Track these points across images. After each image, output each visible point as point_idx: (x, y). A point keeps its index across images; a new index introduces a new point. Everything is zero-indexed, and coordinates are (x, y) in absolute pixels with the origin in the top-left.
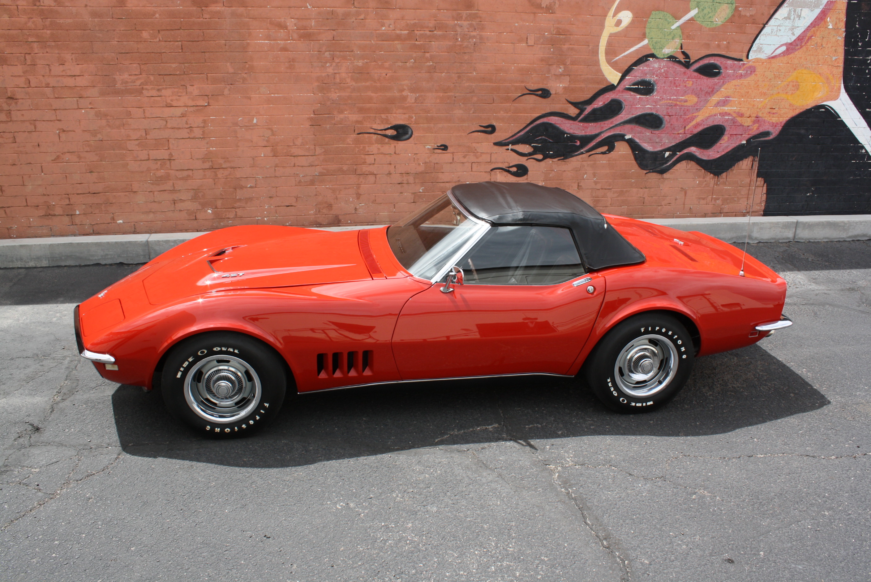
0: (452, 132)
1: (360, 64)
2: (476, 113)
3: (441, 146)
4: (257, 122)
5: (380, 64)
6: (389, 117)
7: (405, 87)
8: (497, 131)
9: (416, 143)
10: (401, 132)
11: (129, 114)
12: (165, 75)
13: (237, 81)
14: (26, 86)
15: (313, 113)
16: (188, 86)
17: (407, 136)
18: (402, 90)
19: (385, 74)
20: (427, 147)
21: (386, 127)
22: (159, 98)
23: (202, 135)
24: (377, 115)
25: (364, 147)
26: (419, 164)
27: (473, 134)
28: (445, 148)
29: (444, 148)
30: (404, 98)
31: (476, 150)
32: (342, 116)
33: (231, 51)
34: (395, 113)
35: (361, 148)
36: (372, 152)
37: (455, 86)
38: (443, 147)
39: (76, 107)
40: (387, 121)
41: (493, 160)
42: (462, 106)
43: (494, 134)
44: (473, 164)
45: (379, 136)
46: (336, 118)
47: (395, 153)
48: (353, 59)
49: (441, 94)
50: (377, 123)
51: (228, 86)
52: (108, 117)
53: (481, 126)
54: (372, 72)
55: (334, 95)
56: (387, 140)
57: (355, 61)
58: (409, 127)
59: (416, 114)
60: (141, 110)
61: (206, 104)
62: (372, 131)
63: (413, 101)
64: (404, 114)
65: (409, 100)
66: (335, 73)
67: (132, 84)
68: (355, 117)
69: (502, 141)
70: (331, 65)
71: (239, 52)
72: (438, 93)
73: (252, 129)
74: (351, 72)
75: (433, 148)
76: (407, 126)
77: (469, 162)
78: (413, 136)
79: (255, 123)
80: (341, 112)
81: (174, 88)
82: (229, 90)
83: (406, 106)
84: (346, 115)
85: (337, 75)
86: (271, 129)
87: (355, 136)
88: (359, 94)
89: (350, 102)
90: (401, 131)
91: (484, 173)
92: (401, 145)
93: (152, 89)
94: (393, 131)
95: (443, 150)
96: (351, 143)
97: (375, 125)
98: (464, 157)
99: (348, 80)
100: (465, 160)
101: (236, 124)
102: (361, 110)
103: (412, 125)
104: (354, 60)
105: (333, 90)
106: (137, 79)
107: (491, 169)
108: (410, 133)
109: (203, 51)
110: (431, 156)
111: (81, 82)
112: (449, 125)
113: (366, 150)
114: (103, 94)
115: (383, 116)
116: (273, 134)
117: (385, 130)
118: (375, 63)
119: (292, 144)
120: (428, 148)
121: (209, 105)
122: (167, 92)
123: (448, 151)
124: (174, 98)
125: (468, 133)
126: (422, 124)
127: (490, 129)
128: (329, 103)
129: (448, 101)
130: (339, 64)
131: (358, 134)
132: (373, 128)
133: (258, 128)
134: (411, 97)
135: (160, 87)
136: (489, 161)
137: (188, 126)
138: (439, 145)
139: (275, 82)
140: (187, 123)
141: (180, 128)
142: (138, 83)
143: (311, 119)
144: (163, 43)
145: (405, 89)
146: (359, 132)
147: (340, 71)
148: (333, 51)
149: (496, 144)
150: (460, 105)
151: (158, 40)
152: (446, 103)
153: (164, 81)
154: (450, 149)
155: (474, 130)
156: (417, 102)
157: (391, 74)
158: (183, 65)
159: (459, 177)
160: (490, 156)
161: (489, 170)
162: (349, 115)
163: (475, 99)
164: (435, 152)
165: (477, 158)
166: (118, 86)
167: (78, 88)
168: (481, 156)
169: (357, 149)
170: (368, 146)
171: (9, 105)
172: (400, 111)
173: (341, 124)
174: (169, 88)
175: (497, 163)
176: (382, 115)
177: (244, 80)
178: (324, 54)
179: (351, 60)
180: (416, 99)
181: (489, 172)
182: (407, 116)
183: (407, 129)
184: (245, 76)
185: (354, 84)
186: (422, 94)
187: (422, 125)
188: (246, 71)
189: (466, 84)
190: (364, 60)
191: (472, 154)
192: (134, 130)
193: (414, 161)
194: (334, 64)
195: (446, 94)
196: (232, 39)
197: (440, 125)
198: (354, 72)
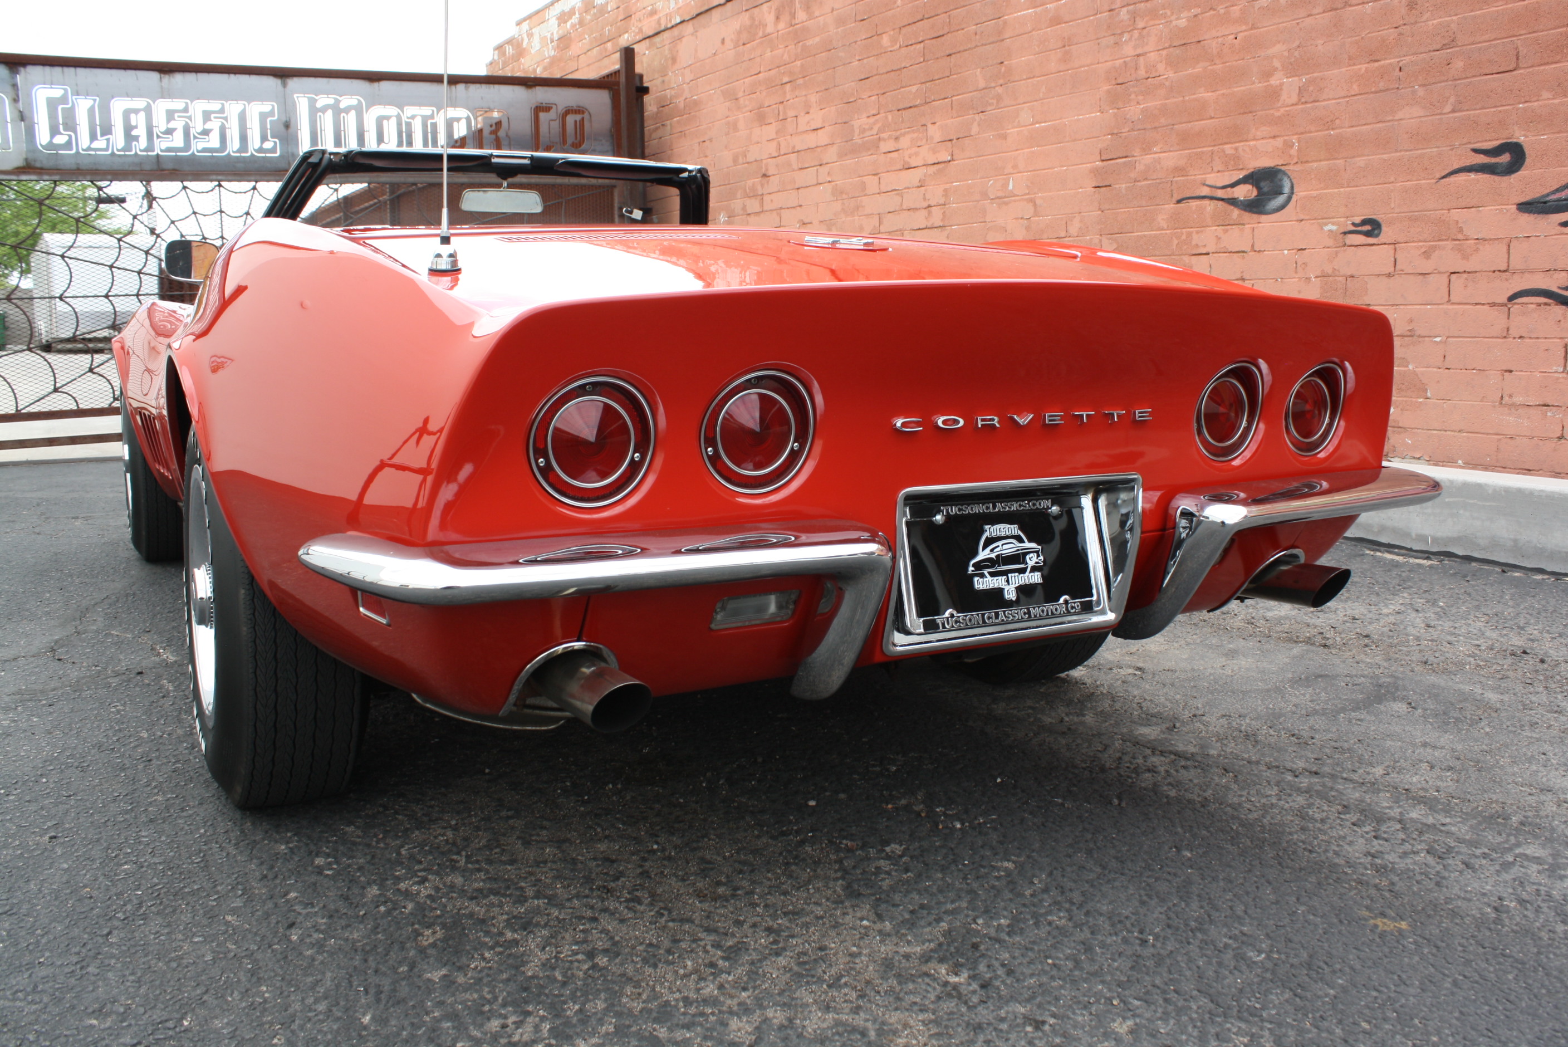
0: (1392, 179)
1: (1182, 23)
2: (1460, 111)
3: (1364, 222)
4: (1014, 186)
5: (1222, 11)
6: (1240, 150)
7: (1277, 64)
8: (1528, 161)
9: (1302, 217)
10: (1265, 189)
11: (863, 186)
12: (904, 109)
13: (991, 104)
14: (776, 155)
15: (1099, 158)
16: (929, 126)
17: (1280, 200)
18: (1268, 75)
19: (1233, 36)
20: (1326, 228)
21: (1234, 179)
22: (894, 155)
23: (942, 220)
24: (1216, 148)
25: (1189, 234)
26: (1308, 279)
27: (1452, 179)
28: (1373, 230)
29: (1372, 227)
30: (1274, 94)
31: (1461, 230)
32: (1148, 159)
33: (983, 45)
34: (1255, 139)
35: (1184, 237)
36: (1205, 246)
37: (1401, 34)
38: (1367, 228)
39: (815, 182)
40: (1233, 161)
41: (1516, 263)
42: (1421, 92)
43: (1520, 173)
44: (1453, 276)
45: (1220, 203)
46: (1137, 165)
47: (1253, 246)
48: (1169, 13)
49: (1363, 67)
50: (1215, 169)
51: (977, 117)
52: (844, 196)
53: (1476, 151)
54: (1206, 37)
55: (1134, 111)
56: (1236, 213)
57: (1173, 18)
58: (1284, 173)
59: (1302, 133)
60: (876, 178)
61: (949, 158)
62: (1205, 191)
63: (1294, 99)
64: (1274, 137)
65: (1284, 96)
66: (1138, 56)
67: (871, 133)
68: (1171, 159)
69: (1548, 195)
70: (1130, 39)
71: (993, 43)
72: (1354, 65)
73: (1006, 204)
74: (1167, 45)
75: (1342, 231)
76: (1280, 171)
77: (1439, 273)
78: (1294, 198)
79: (1011, 191)
80: (1147, 150)
81: (913, 131)
82: (979, 125)
83: (1277, 114)
84: (1156, 156)
85: (1141, 58)
86: (1032, 201)
87: (1171, 207)
88: (1181, 99)
89: (1163, 120)
90: (1266, 186)
91: (1486, 307)
92: (1266, 224)
93: (890, 137)
94: (1248, 187)
95: (1368, 234)
96: (1165, 227)
97: (1212, 175)
98: (1427, 255)
99: (1161, 67)
100: (1427, 266)
101: (984, 195)
102: (1185, 139)
103: (1291, 167)
104: (1172, 13)
105: (1133, 96)
106: (874, 124)
107: (1510, 293)
108: (1286, 190)
109: (948, 52)
110: (1337, 253)
111: (822, 138)
112: (1385, 156)
113: (1194, 243)
114: (842, 155)
115: (1228, 149)
116: (1036, 214)
117: (1233, 185)
118: (1212, 12)
119: (1063, 234)
120: (1330, 231)
121: (953, 160)
122: (905, 142)
123: (1382, 238)
124: (915, 150)
125: (1438, 176)
126: (1316, 161)
127: (1505, 158)
128: (1126, 130)
129: (1382, 85)
130: (1145, 31)
131: (1179, 202)
132: (1208, 183)
133: (1015, 201)
134: (1289, 86)
135: (898, 133)
136: (1504, 267)
137: (926, 204)
138: (1358, 220)
139: (1041, 95)
140: (925, 199)
141: (916, 209)
142: (874, 132)
143: (1095, 171)
144: (904, 50)
145: (1276, 69)
146: (1179, 198)
147: (1146, 49)
148: (1135, 4)
149: (1527, 207)
150: (1414, 92)
151: (898, 46)
152: (1376, 92)
153: (903, 121)
154: (1387, 233)
155: (1456, 166)
156: (1303, 100)
157: (1246, 33)
158: (924, 86)
159: (1411, 321)
160: (1505, 248)
161: (1503, 299)
162: (1162, 155)
163: (1459, 64)
164: (1348, 242)
165: (1466, 257)
166: (857, 140)
167: (819, 150)
168: (1477, 250)
169: (1175, 242)
170: (1197, 232)
171: (762, 185)
172: (1265, 130)
173: (1146, 179)
174: (908, 132)
175: (1532, 272)
176: (1226, 147)
177: (999, 98)
178: (1118, 14)
179: (1164, 16)
180: (1301, 91)
181: (1506, 305)
182: (1279, 142)
183: (1281, 180)
184: (999, 90)
185: (1171, 74)
186: (1315, 75)
187: (1315, 165)
188: (1001, 82)
189: (1430, 23)
190: (1189, 10)
191: (1449, 244)
192: (867, 215)
193: (1296, 272)
194: (1136, 34)
195: (1376, 64)
196: (984, 19)
197: (1361, 162)
198: (1170, 47)
